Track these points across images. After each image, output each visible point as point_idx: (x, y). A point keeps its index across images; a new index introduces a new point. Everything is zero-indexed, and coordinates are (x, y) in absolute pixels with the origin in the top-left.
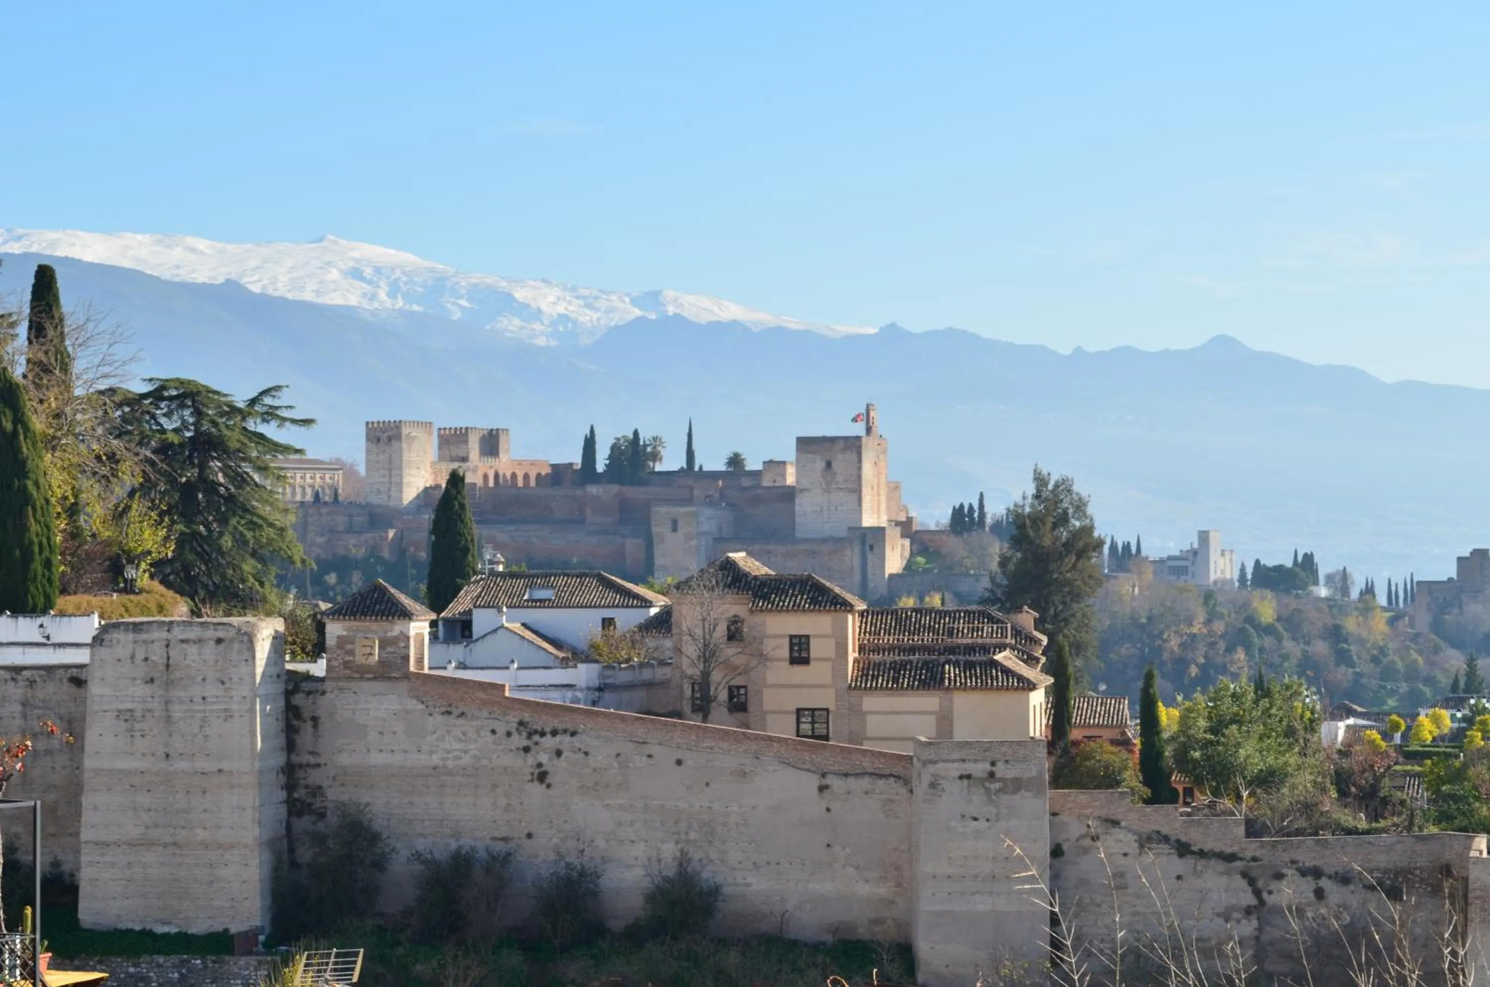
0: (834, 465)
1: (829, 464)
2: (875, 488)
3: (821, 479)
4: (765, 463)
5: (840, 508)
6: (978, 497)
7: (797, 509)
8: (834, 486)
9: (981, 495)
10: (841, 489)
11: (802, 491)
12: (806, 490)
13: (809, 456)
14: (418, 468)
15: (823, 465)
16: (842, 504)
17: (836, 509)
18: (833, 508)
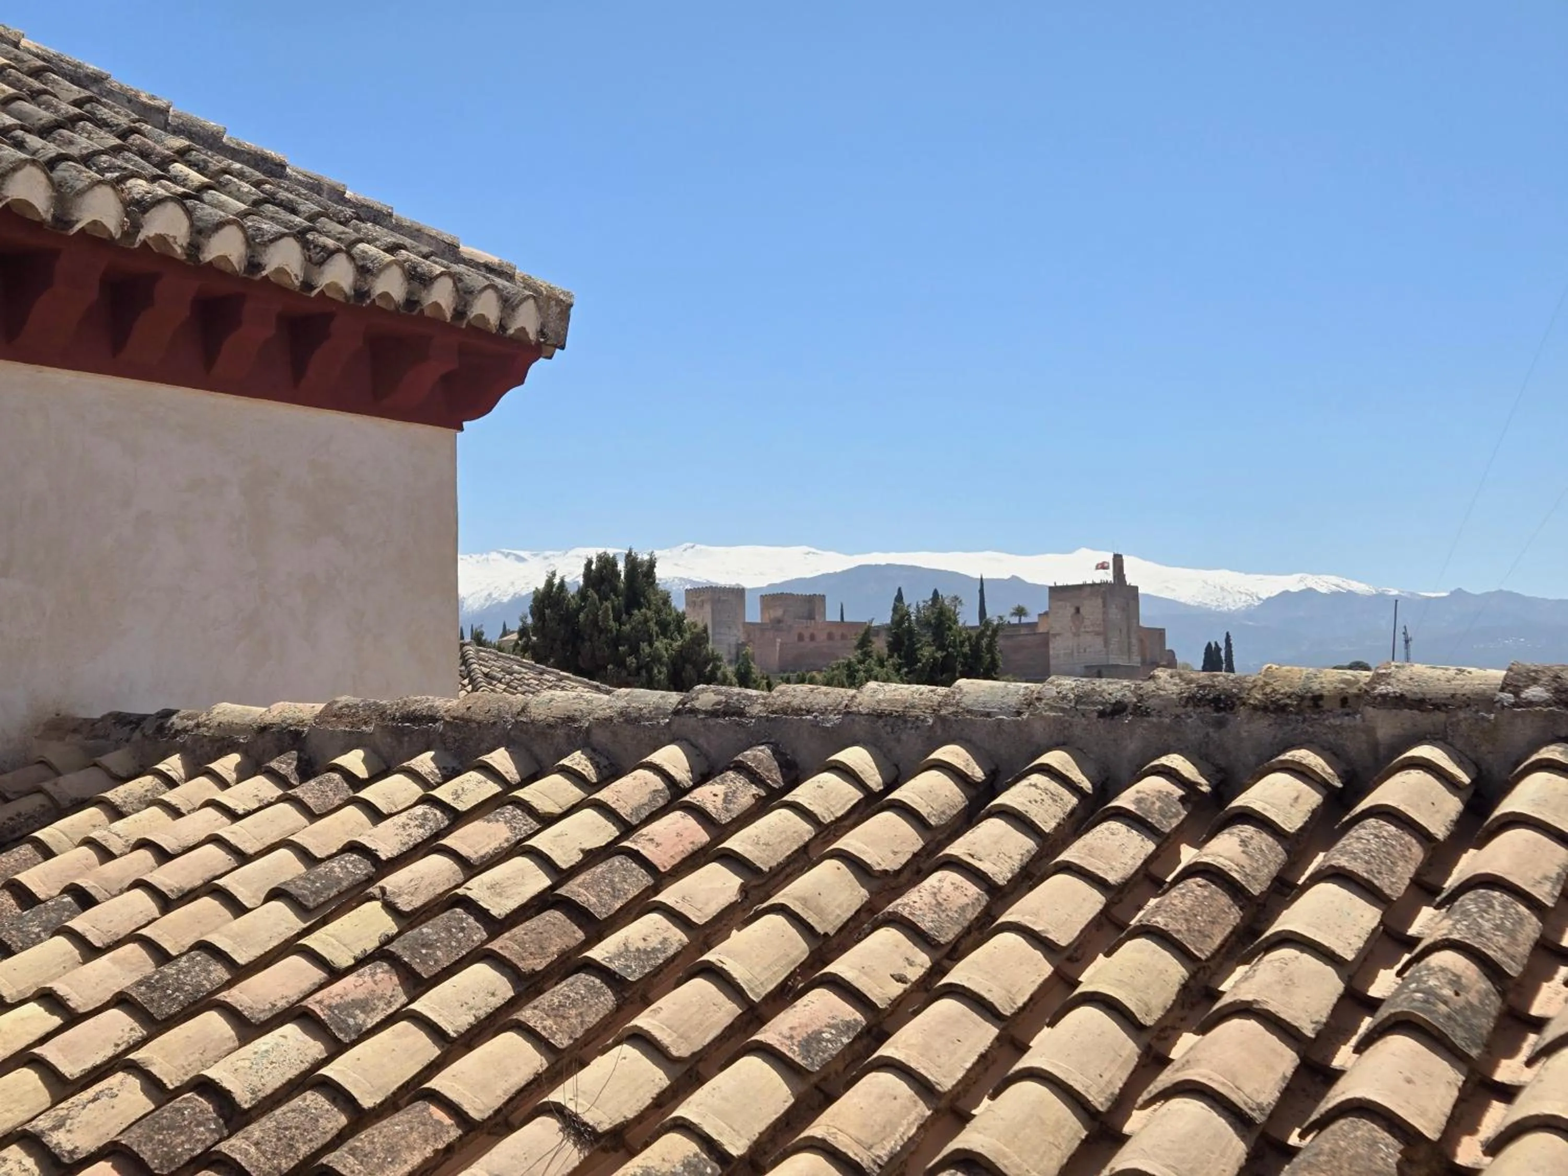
0: (1081, 610)
1: (1078, 610)
2: (1125, 631)
3: (1071, 624)
4: (1040, 615)
5: (1088, 650)
6: (1224, 636)
7: (1051, 652)
8: (1083, 630)
9: (1228, 634)
10: (1088, 632)
11: (1055, 635)
12: (1059, 634)
13: (1060, 603)
14: (730, 628)
15: (1073, 610)
16: (1090, 646)
17: (1085, 651)
18: (1082, 650)
